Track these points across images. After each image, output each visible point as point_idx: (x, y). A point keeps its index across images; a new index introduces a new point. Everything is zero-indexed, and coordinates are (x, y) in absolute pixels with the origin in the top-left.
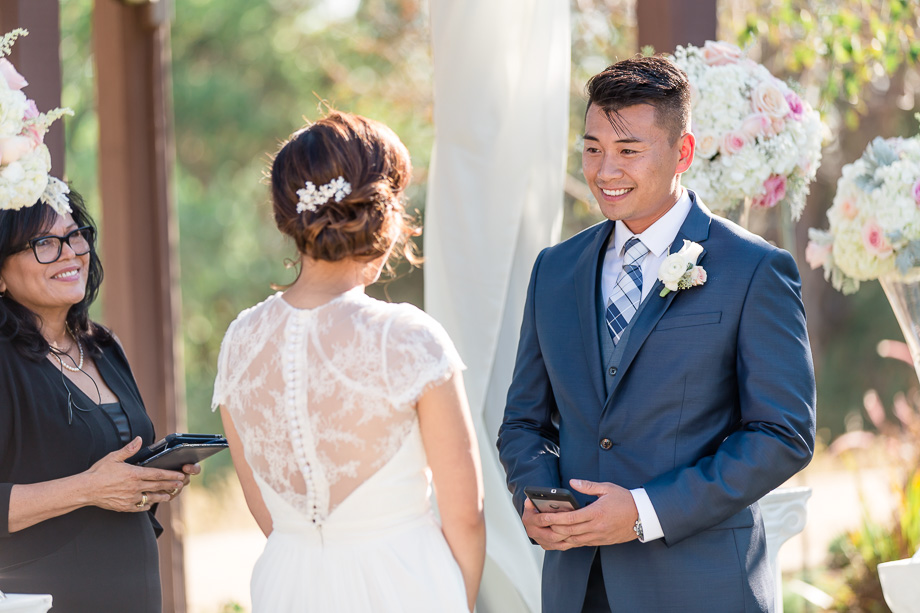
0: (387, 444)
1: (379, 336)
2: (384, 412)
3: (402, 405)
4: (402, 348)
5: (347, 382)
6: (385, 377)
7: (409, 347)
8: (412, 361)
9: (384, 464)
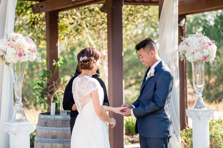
0: (87, 100)
1: (86, 83)
2: (86, 95)
3: (88, 94)
4: (89, 85)
5: (81, 90)
6: (86, 90)
7: (90, 85)
8: (90, 87)
9: (87, 104)
